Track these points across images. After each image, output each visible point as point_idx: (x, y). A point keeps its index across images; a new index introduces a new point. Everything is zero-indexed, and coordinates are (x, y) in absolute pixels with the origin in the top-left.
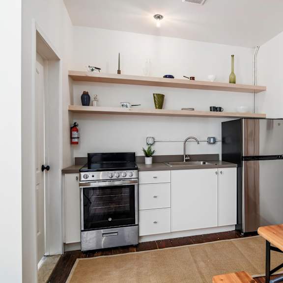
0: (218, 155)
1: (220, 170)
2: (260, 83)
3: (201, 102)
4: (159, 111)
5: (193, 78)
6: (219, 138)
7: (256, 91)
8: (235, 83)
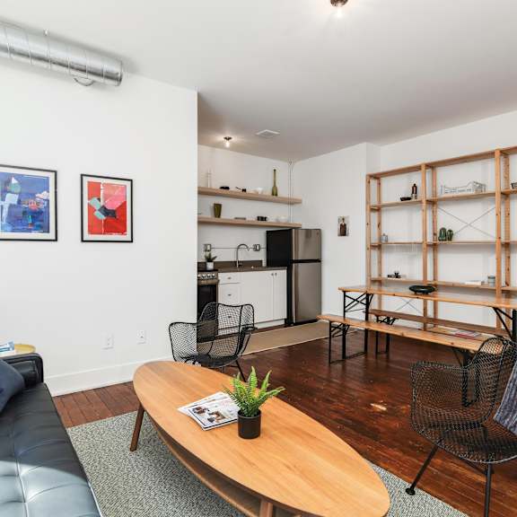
0: (261, 261)
1: (275, 272)
2: (296, 195)
3: (250, 211)
4: (217, 220)
5: (244, 190)
6: (263, 245)
7: (292, 202)
8: (276, 195)
